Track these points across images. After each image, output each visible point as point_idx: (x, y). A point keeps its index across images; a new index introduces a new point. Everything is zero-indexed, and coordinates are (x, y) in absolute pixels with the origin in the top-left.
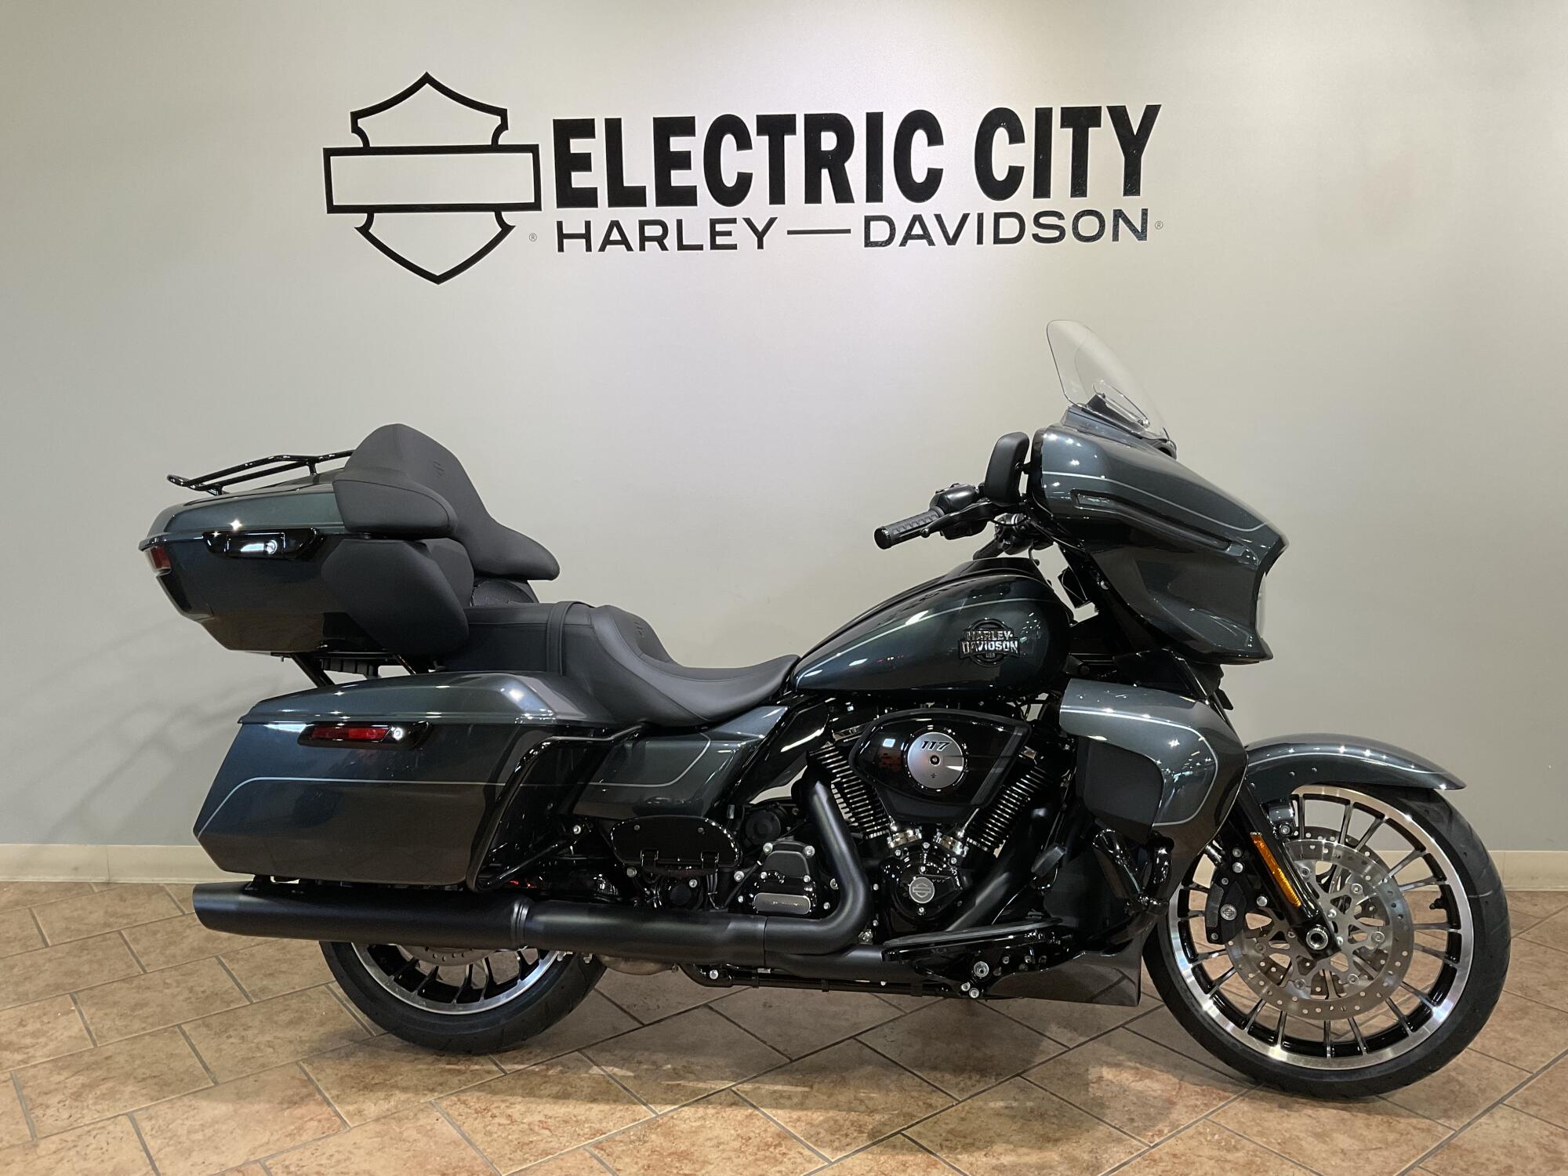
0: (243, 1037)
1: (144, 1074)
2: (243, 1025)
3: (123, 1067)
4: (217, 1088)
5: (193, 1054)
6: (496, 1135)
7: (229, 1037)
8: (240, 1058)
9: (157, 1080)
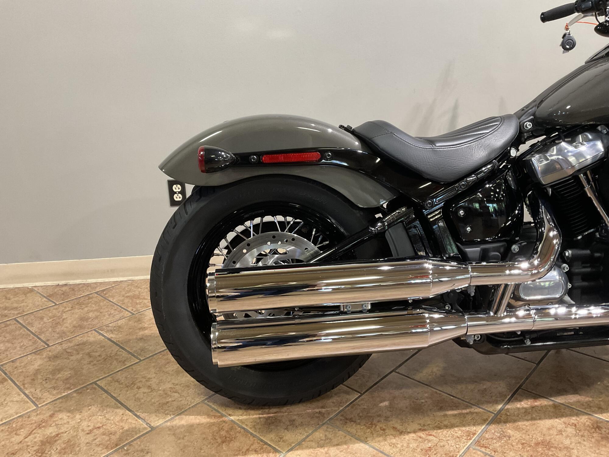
0: (149, 387)
1: (89, 426)
2: (144, 377)
3: (68, 422)
4: (154, 432)
5: (119, 405)
6: (399, 445)
7: (140, 388)
8: (157, 403)
9: (101, 430)
